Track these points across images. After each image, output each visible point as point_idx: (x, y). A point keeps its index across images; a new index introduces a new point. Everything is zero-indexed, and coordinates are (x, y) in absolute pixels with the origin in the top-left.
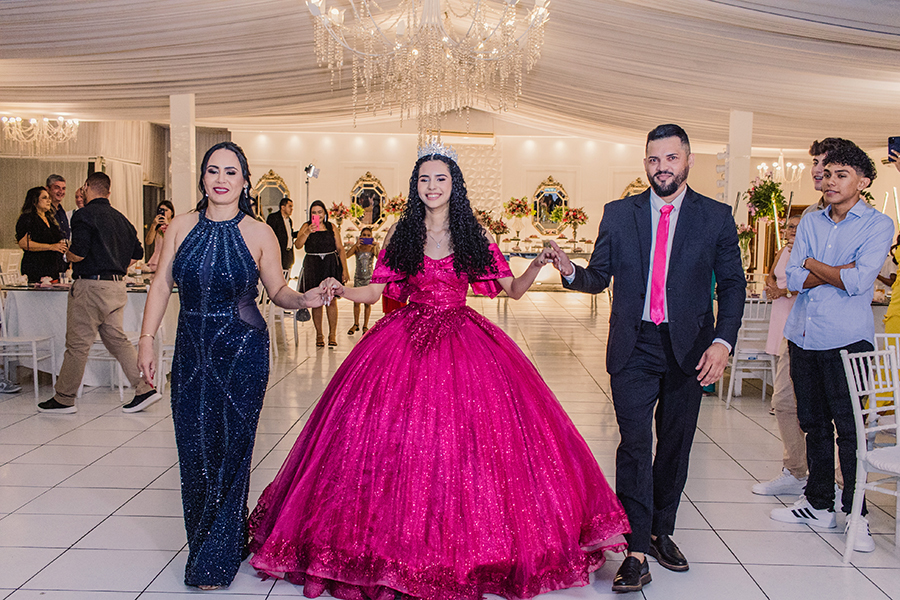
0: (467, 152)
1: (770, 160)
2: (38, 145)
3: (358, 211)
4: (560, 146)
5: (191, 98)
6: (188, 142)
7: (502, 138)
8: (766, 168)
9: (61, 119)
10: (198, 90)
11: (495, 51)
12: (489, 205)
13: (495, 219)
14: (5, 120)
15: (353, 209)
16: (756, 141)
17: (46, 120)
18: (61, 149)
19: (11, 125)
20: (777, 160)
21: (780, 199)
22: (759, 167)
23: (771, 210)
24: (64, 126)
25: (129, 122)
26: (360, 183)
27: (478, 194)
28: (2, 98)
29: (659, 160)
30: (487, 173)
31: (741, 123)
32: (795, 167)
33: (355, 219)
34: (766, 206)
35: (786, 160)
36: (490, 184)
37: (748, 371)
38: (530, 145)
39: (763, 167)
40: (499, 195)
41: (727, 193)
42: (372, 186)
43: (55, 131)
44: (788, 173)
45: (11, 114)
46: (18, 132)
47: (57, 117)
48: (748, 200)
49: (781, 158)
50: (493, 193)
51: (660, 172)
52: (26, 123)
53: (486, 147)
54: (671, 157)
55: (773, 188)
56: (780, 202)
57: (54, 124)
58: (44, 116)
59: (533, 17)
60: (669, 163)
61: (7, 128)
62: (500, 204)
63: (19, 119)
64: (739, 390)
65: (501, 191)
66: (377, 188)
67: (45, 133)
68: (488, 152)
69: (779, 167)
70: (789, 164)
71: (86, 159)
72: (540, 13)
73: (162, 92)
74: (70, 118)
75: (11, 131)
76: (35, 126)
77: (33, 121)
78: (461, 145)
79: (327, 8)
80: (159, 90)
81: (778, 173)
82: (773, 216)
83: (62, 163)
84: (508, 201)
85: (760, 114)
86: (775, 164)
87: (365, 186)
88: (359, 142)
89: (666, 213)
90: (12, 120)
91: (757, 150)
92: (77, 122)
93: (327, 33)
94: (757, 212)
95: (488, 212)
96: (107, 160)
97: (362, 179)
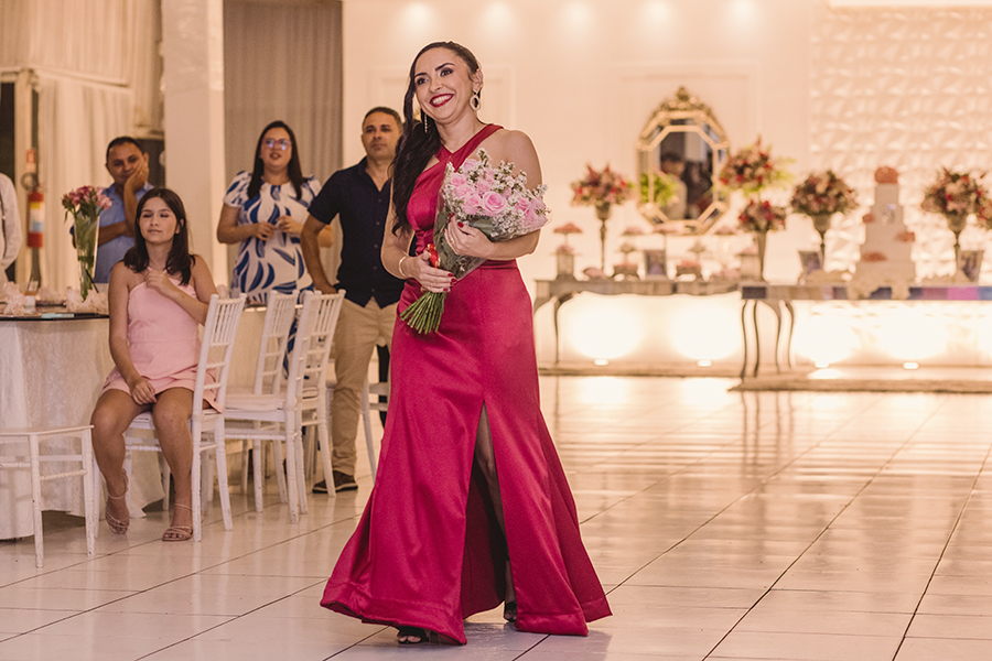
26: (661, 114)
42: (690, 121)
66: (706, 127)
95: (974, 176)
96: (45, 78)
97: (666, 107)
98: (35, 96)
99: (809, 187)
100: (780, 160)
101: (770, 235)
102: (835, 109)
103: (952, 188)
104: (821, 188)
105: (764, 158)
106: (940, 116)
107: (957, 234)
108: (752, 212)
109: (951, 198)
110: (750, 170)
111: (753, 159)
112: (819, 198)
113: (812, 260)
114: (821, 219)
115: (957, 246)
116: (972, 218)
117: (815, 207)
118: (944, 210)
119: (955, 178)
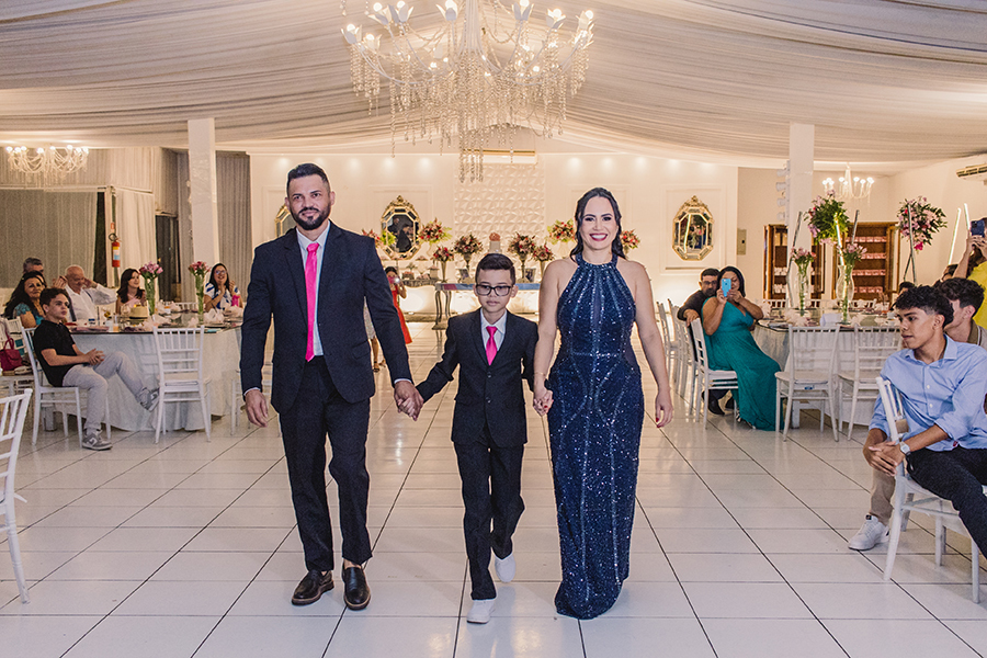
0: (506, 172)
1: (836, 173)
2: (45, 176)
3: (389, 238)
4: (607, 163)
5: (211, 122)
6: (209, 170)
7: (544, 156)
8: (832, 183)
9: (70, 147)
10: (218, 114)
11: (536, 69)
12: (532, 229)
13: (539, 244)
14: (9, 149)
15: (384, 236)
16: (819, 154)
17: (53, 148)
18: (70, 180)
19: (16, 155)
20: (843, 173)
21: (843, 219)
22: (825, 183)
23: (834, 231)
24: (73, 155)
25: (140, 148)
26: (391, 208)
27: (520, 217)
28: (2, 127)
29: (304, 198)
30: (529, 195)
31: (802, 136)
32: (863, 182)
33: (386, 247)
34: (829, 227)
35: (853, 173)
36: (532, 206)
37: (806, 401)
38: (575, 163)
39: (828, 182)
40: (542, 218)
41: (788, 212)
42: (404, 211)
43: (64, 160)
44: (856, 189)
45: (17, 144)
46: (24, 162)
47: (65, 145)
48: (809, 220)
49: (848, 172)
50: (536, 216)
51: (306, 209)
52: (32, 152)
53: (527, 165)
54: (315, 194)
55: (835, 207)
56: (843, 222)
57: (63, 153)
58: (51, 144)
59: (577, 40)
60: (313, 200)
61: (12, 159)
62: (544, 228)
63: (24, 148)
64: (796, 422)
65: (544, 214)
66: (410, 213)
67: (53, 161)
68: (529, 171)
69: (845, 181)
70: (856, 179)
71: (95, 189)
72: (584, 36)
73: (178, 118)
74: (79, 145)
75: (17, 162)
76: (42, 155)
77: (40, 151)
78: (500, 165)
79: (363, 35)
80: (177, 115)
81: (844, 188)
82: (836, 236)
83: (69, 194)
84: (552, 224)
85: (822, 127)
86: (841, 179)
87: (396, 211)
88: (389, 163)
89: (312, 252)
90: (18, 150)
91: (819, 164)
92: (86, 150)
93: (363, 62)
94: (819, 234)
95: (530, 236)
96: (118, 190)
97: (392, 204)
98: (114, 198)
99: (462, 242)
100: (445, 229)
101: (448, 262)
102: (464, 206)
103: (522, 243)
104: (467, 243)
105: (439, 227)
106: (508, 209)
107: (523, 261)
108: (440, 253)
109: (521, 246)
110: (433, 233)
111: (434, 228)
112: (466, 247)
113: (464, 273)
114: (467, 255)
115: (523, 266)
116: (529, 256)
117: (465, 250)
118: (519, 252)
119: (523, 238)
